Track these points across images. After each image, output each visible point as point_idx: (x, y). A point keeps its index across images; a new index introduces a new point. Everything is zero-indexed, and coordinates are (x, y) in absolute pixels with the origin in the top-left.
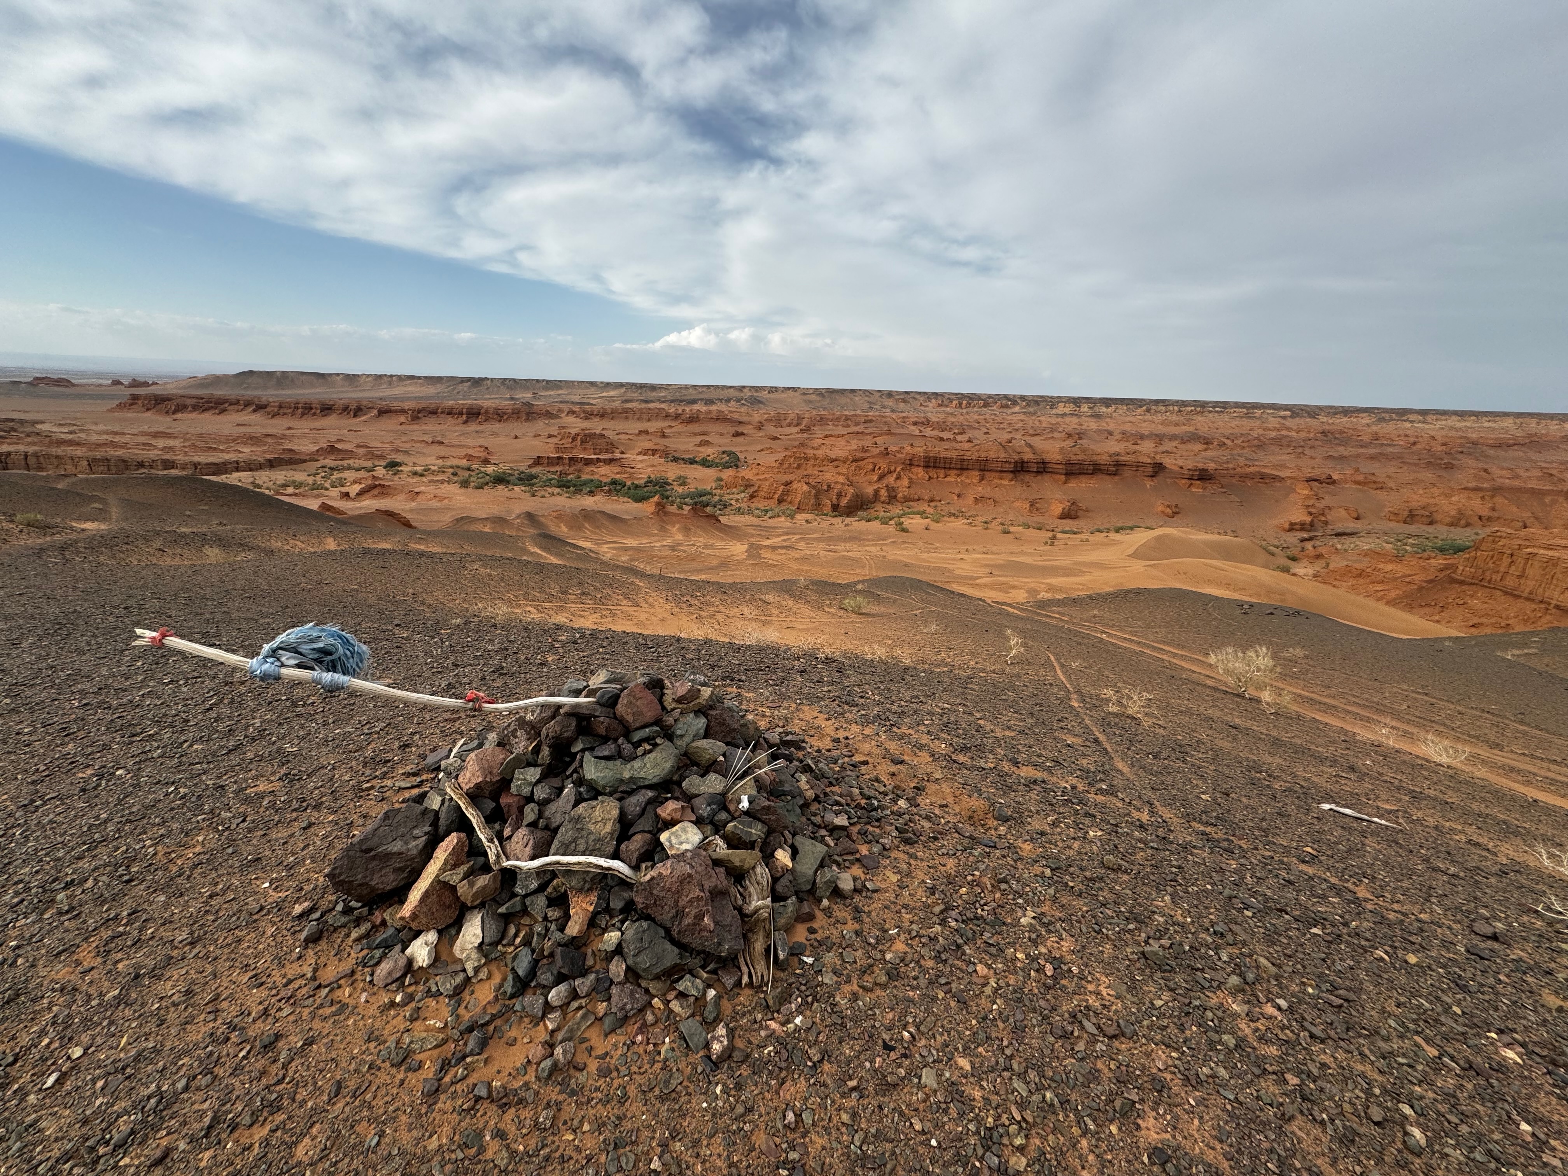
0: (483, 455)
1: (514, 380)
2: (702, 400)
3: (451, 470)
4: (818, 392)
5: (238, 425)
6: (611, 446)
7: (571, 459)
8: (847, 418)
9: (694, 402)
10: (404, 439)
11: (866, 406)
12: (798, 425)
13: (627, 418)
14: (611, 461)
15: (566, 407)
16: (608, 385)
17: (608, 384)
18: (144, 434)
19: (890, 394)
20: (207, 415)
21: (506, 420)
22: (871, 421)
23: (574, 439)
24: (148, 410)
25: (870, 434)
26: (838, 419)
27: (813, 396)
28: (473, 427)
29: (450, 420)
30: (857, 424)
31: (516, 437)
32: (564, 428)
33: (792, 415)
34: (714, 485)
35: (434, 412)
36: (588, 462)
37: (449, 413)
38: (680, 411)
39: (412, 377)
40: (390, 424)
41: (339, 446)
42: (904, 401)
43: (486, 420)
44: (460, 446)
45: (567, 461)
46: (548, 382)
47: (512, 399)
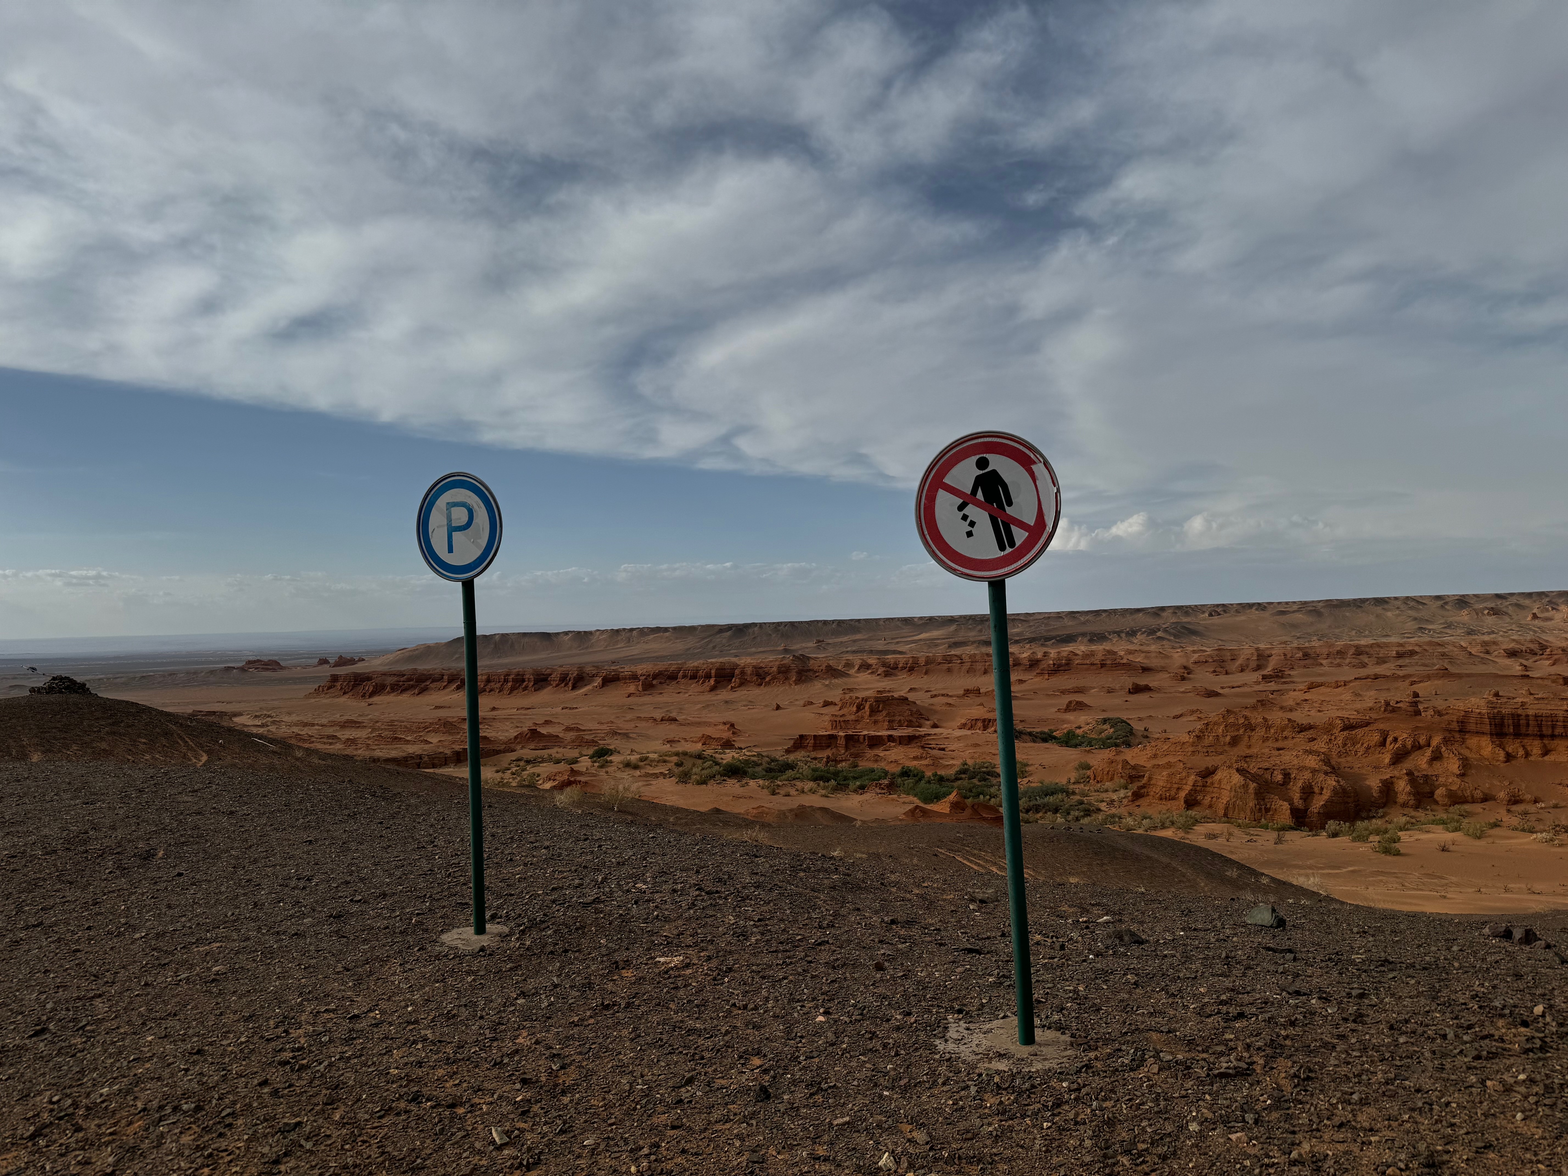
0: (727, 735)
1: (792, 624)
2: (1083, 635)
3: (675, 759)
4: (1311, 609)
5: (437, 707)
6: (918, 716)
7: (848, 738)
8: (1359, 651)
9: (1069, 639)
10: (629, 716)
11: (1412, 625)
12: (1259, 668)
13: (949, 670)
14: (910, 740)
15: (857, 660)
16: (931, 622)
17: (931, 619)
18: (333, 724)
19: (1462, 602)
20: (405, 697)
21: (768, 683)
22: (1412, 653)
23: (859, 708)
24: (344, 693)
25: (1405, 677)
26: (1341, 653)
27: (1299, 616)
28: (724, 694)
29: (694, 687)
30: (1381, 661)
31: (778, 708)
32: (851, 690)
33: (1247, 651)
34: (1073, 776)
35: (672, 677)
36: (875, 742)
37: (694, 677)
38: (1040, 655)
39: (658, 630)
40: (617, 695)
41: (544, 731)
42: (1495, 612)
43: (741, 684)
44: (699, 724)
45: (842, 742)
46: (840, 623)
47: (786, 651)
